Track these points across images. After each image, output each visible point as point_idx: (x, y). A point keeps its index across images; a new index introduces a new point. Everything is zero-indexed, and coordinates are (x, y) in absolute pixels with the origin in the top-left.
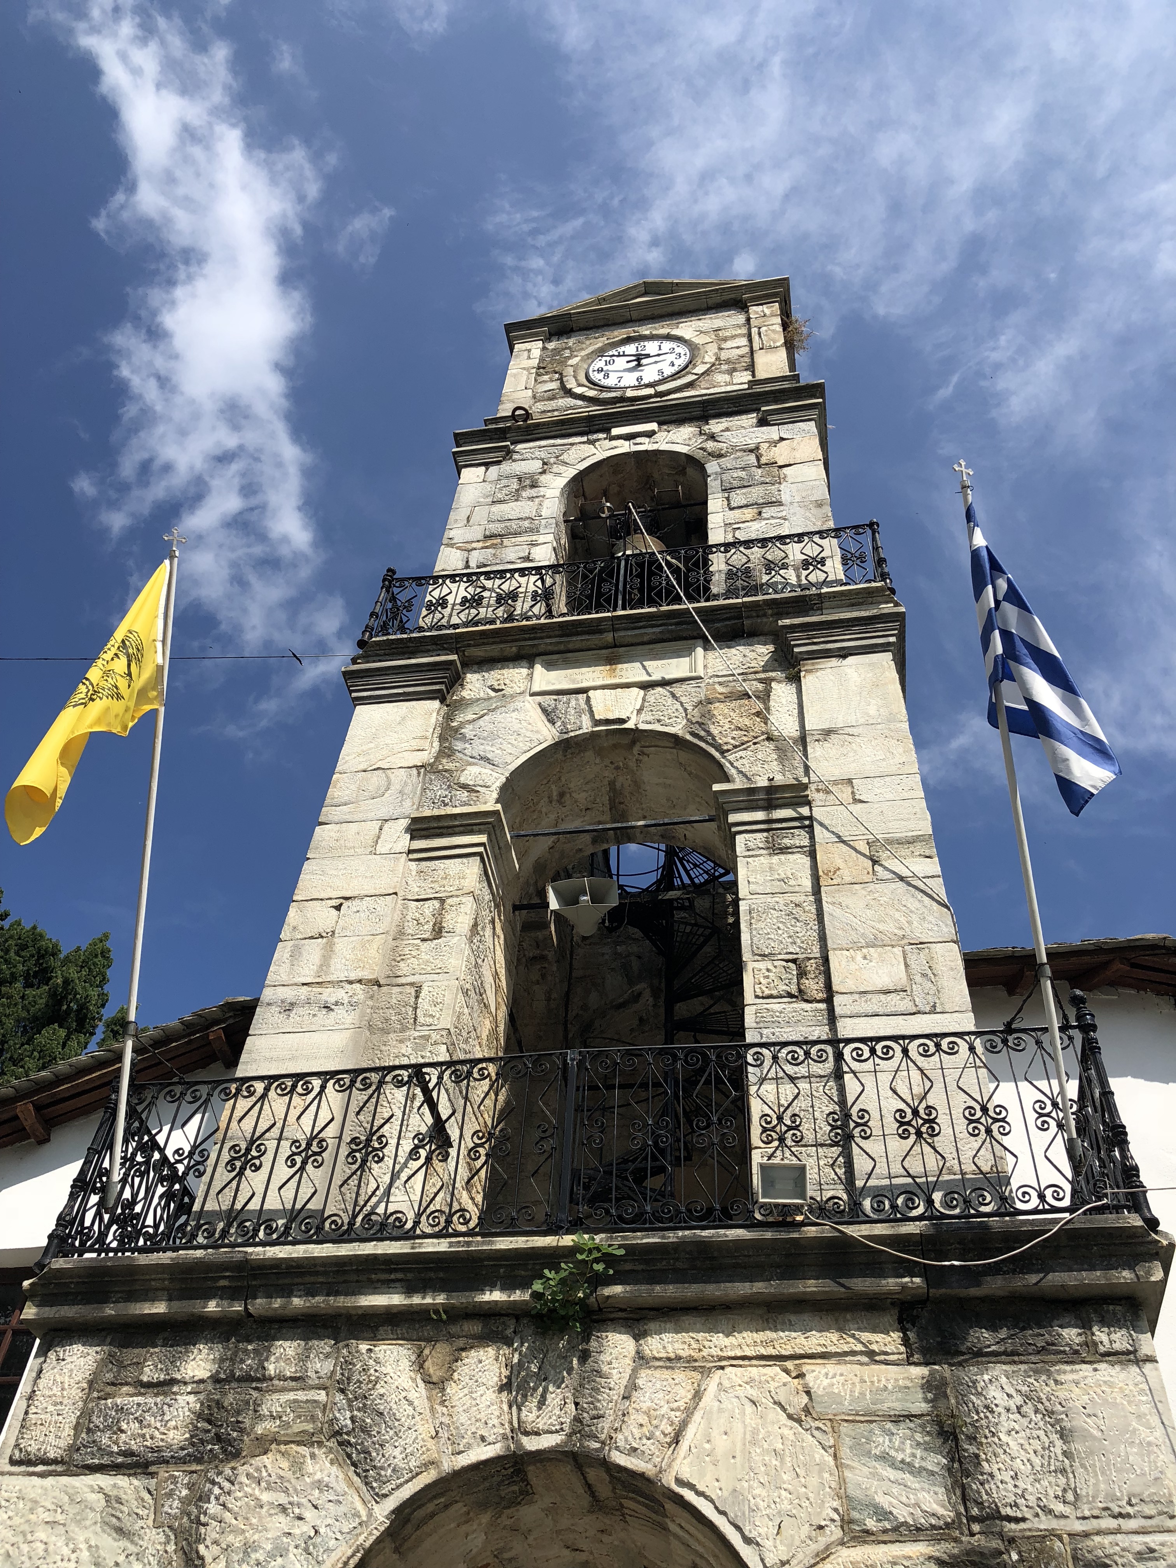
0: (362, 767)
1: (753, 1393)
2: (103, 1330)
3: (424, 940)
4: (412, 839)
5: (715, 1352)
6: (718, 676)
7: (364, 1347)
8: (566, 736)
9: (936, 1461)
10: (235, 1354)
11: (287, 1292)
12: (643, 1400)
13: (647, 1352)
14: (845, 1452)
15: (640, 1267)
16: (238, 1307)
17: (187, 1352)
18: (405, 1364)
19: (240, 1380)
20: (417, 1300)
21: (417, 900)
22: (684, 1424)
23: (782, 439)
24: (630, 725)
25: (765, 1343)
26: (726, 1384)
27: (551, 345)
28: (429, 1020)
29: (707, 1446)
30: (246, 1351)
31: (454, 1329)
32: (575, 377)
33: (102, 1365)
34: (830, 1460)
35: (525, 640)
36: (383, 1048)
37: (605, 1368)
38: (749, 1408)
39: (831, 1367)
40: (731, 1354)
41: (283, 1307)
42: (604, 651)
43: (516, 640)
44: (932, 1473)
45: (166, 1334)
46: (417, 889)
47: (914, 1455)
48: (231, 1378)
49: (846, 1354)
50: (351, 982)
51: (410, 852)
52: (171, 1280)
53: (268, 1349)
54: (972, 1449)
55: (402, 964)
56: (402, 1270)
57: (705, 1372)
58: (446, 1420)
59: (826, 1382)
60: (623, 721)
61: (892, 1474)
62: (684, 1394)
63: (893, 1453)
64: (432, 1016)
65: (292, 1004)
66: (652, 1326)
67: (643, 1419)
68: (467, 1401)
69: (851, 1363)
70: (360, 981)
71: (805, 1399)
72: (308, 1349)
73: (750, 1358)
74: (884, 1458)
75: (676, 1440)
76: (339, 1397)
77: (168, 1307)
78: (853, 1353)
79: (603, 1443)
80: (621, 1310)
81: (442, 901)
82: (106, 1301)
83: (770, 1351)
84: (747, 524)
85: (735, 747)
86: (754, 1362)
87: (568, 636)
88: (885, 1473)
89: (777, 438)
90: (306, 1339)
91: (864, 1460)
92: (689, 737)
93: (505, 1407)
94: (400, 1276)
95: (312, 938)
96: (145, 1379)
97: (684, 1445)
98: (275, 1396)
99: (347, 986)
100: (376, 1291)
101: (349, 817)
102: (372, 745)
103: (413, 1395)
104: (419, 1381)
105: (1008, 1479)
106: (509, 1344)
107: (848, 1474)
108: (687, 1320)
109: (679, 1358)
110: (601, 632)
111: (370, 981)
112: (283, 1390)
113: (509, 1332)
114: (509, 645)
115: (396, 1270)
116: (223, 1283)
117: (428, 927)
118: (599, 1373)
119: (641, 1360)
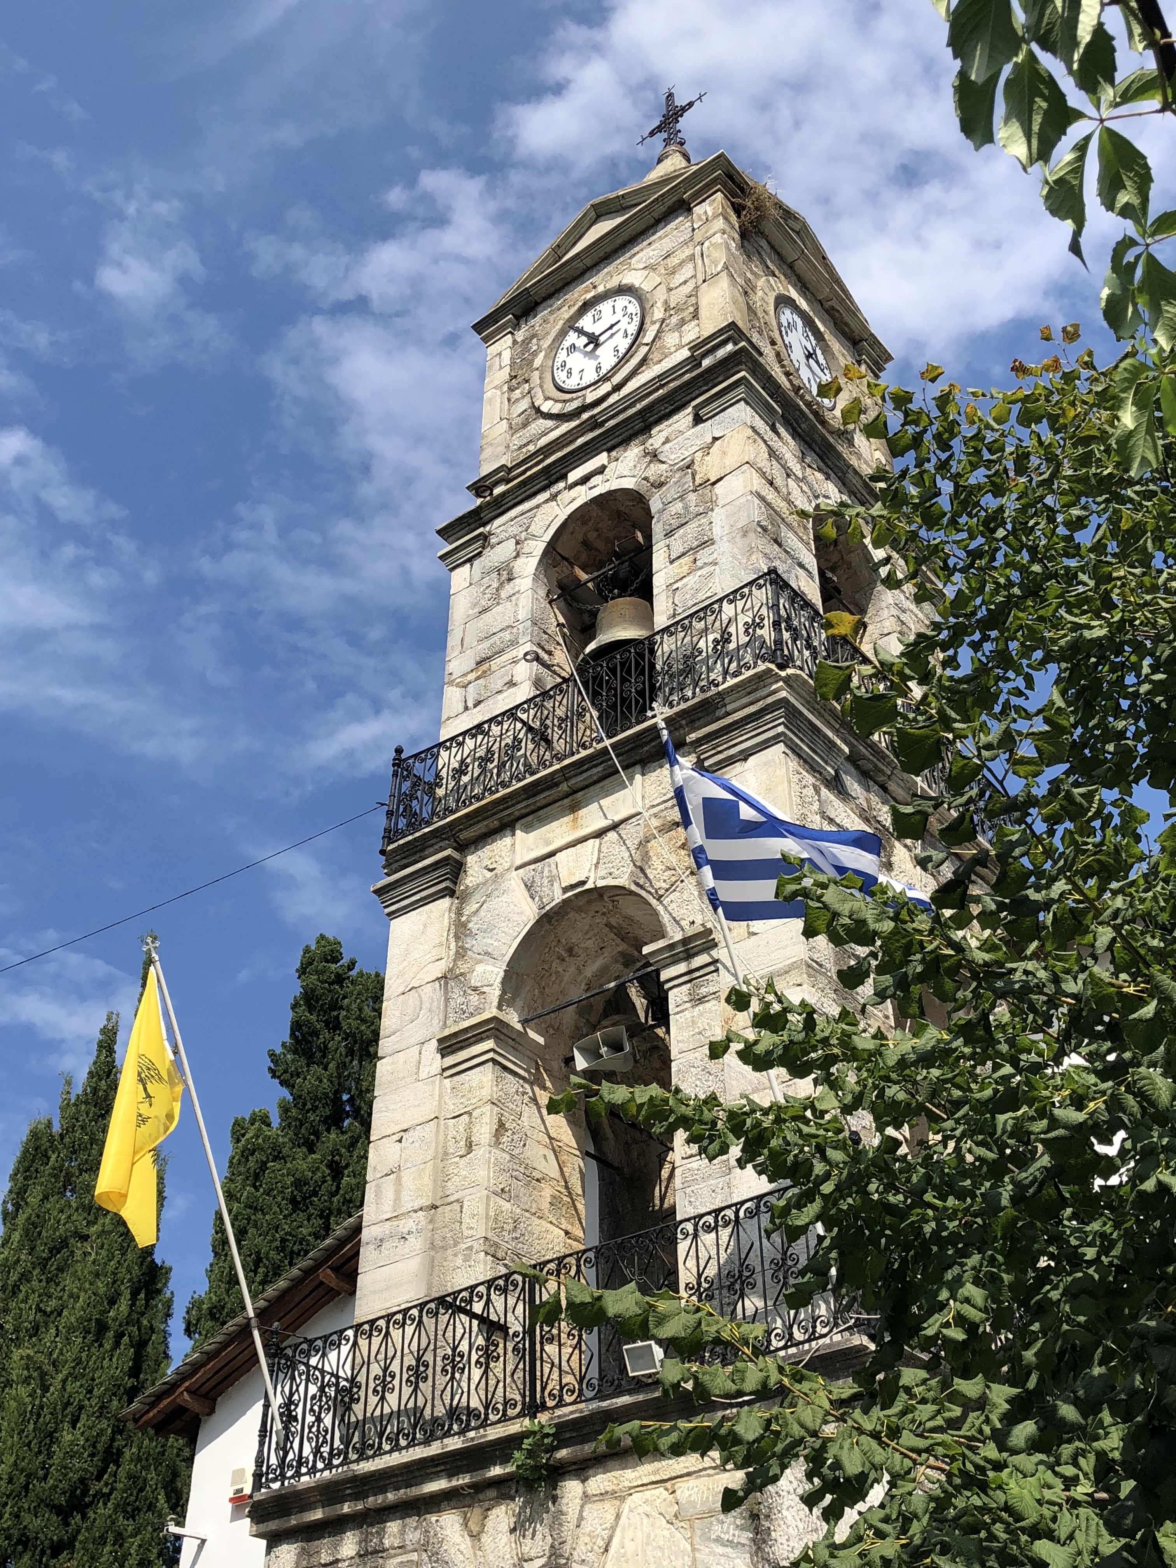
0: (401, 990)
1: (648, 1509)
2: (296, 1532)
3: (461, 1157)
4: (443, 1057)
5: (627, 1484)
6: (653, 806)
7: (434, 1519)
8: (544, 911)
9: (745, 1537)
10: (367, 1537)
11: (383, 1490)
12: (587, 1527)
13: (590, 1492)
14: (697, 1540)
15: (574, 1434)
16: (360, 1507)
17: (342, 1539)
18: (457, 1527)
19: (371, 1553)
20: (454, 1483)
21: (454, 1118)
22: (611, 1538)
23: (715, 439)
24: (589, 885)
25: (655, 1473)
26: (633, 1506)
27: (520, 335)
28: (470, 1232)
29: (622, 1551)
30: (371, 1533)
31: (481, 1497)
32: (541, 387)
33: (299, 1555)
34: (689, 1547)
35: (502, 811)
36: (445, 1264)
37: (564, 1509)
38: (645, 1520)
39: (692, 1482)
40: (635, 1484)
41: (384, 1501)
42: (566, 801)
43: (495, 814)
44: (744, 1545)
45: (329, 1529)
46: (452, 1107)
47: (734, 1535)
48: (367, 1553)
49: (700, 1471)
50: (416, 1211)
51: (444, 1070)
52: (321, 1495)
53: (383, 1529)
54: (767, 1524)
55: (449, 1184)
56: (443, 1464)
57: (622, 1499)
58: (482, 1560)
59: (687, 1493)
60: (583, 883)
61: (720, 1550)
62: (610, 1517)
63: (722, 1536)
64: (472, 1228)
65: (381, 1240)
66: (591, 1472)
67: (587, 1539)
68: (493, 1545)
69: (703, 1476)
70: (421, 1209)
71: (676, 1507)
72: (404, 1526)
73: (646, 1485)
74: (718, 1540)
75: (606, 1550)
76: (424, 1555)
77: (324, 1513)
78: (705, 1469)
79: (568, 1559)
80: (575, 1463)
81: (469, 1113)
82: (289, 1515)
83: (658, 1478)
84: (685, 580)
85: (667, 890)
86: (649, 1487)
87: (534, 795)
88: (717, 1550)
89: (710, 440)
90: (402, 1518)
91: (707, 1543)
92: (633, 888)
93: (513, 1545)
94: (442, 1468)
95: (387, 1175)
96: (323, 1562)
97: (612, 1550)
98: (391, 1561)
99: (414, 1215)
100: (431, 1480)
101: (397, 1047)
102: (405, 963)
103: (463, 1547)
104: (466, 1536)
105: (784, 1542)
106: (513, 1499)
107: (697, 1555)
108: (610, 1464)
109: (607, 1492)
110: (557, 785)
111: (427, 1207)
112: (395, 1555)
113: (513, 1492)
114: (491, 820)
115: (438, 1465)
116: (348, 1492)
117: (463, 1143)
118: (562, 1513)
119: (586, 1497)
